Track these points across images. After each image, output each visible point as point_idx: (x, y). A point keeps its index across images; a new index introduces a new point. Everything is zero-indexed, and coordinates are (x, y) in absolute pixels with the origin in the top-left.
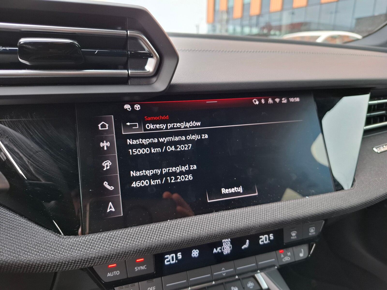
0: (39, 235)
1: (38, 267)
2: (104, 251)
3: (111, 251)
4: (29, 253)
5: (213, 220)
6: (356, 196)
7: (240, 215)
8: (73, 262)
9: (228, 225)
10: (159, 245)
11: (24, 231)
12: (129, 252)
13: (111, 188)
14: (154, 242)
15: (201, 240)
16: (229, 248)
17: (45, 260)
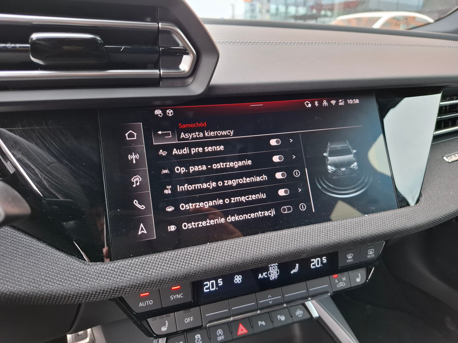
0: (61, 262)
1: (62, 298)
2: (136, 279)
3: (144, 279)
4: (50, 283)
5: (259, 242)
6: (423, 213)
7: (290, 237)
8: (101, 292)
9: (276, 248)
10: (198, 271)
11: (43, 258)
12: (165, 279)
13: (143, 207)
14: (192, 268)
15: (246, 265)
16: (276, 273)
17: (69, 290)
